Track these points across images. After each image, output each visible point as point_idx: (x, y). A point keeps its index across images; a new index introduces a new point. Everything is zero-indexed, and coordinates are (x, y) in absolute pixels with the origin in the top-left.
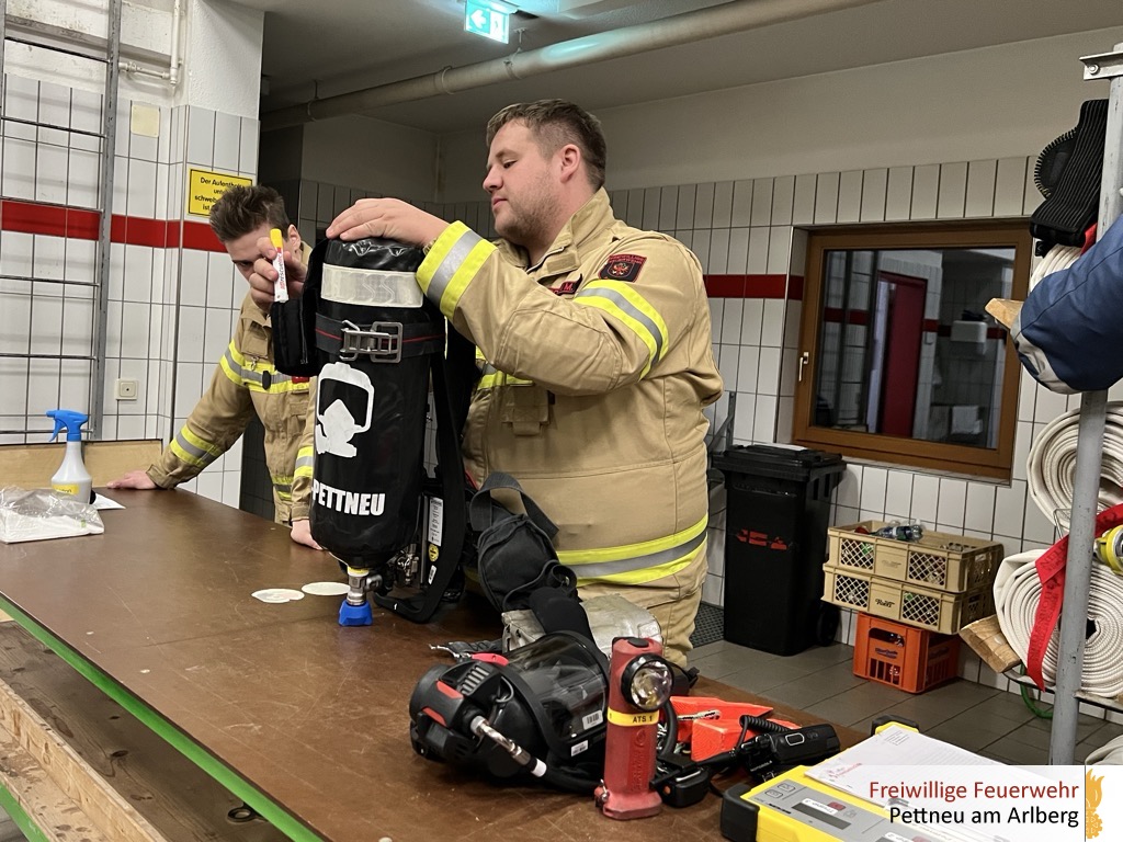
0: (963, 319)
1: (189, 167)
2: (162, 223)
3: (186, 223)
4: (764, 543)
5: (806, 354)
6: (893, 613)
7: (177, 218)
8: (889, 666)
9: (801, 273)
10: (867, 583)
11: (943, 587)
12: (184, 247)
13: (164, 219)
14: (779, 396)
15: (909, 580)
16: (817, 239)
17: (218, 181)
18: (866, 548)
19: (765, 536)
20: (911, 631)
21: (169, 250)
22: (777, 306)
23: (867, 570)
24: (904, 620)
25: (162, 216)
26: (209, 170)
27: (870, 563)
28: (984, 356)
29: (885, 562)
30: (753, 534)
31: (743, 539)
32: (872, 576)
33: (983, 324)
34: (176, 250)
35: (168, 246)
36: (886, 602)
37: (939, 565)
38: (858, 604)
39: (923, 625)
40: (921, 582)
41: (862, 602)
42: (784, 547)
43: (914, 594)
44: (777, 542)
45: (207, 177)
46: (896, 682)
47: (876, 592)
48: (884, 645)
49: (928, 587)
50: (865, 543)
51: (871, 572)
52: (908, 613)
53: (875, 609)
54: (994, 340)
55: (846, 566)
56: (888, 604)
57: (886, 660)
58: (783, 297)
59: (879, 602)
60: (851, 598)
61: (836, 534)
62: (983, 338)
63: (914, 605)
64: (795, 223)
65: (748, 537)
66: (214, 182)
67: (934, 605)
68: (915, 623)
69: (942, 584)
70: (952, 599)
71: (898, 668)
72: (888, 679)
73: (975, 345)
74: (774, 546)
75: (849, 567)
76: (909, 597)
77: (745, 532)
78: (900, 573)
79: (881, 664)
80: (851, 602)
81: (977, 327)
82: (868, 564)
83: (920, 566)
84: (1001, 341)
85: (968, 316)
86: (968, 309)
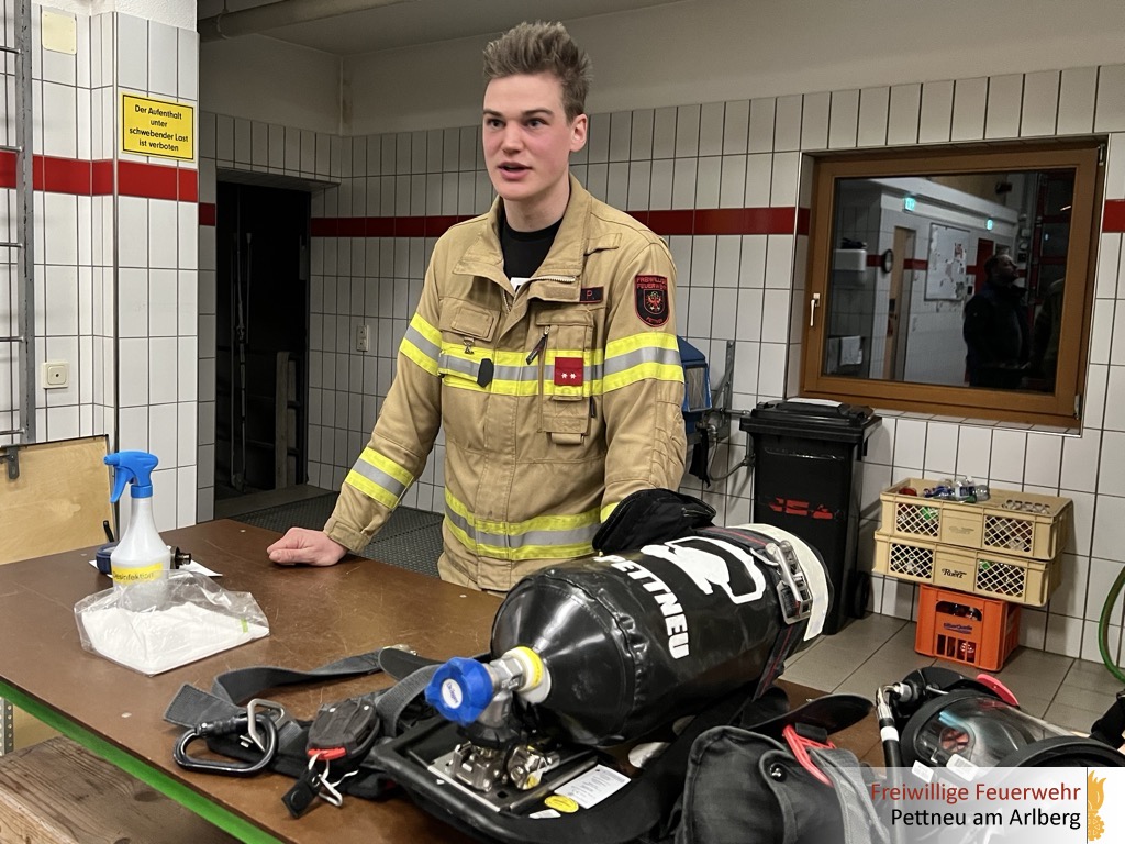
0: (843, 248)
1: (122, 91)
2: (86, 164)
3: (121, 163)
4: (805, 513)
5: (817, 296)
6: (967, 584)
7: (108, 156)
8: (961, 642)
9: (807, 205)
10: (931, 552)
11: (1029, 554)
12: (120, 193)
13: (89, 159)
14: (789, 344)
15: (986, 547)
16: (825, 166)
17: (154, 109)
18: (930, 512)
19: (806, 505)
20: (989, 604)
21: (97, 198)
22: (784, 245)
23: (931, 538)
24: (978, 591)
25: (85, 156)
26: (144, 95)
27: (932, 529)
28: (863, 285)
29: (953, 529)
30: (790, 503)
31: (779, 509)
32: (938, 544)
33: (863, 251)
34: (108, 199)
35: (94, 194)
36: (955, 571)
37: (1024, 531)
38: (919, 575)
39: (1004, 596)
40: (1001, 549)
41: (925, 572)
42: (830, 516)
43: (991, 563)
44: (820, 510)
45: (143, 104)
46: (971, 659)
47: (941, 562)
48: (954, 619)
49: (1009, 555)
50: (926, 508)
51: (936, 539)
52: (984, 584)
53: (941, 580)
54: (873, 268)
55: (903, 533)
56: (959, 574)
57: (958, 636)
58: (793, 233)
59: (947, 572)
60: (910, 568)
61: (891, 498)
62: (863, 266)
63: (990, 575)
64: (805, 148)
65: (784, 506)
66: (151, 111)
67: (1018, 575)
68: (993, 594)
69: (1028, 550)
70: (1042, 567)
71: (973, 645)
72: (960, 656)
73: (857, 272)
74: (817, 515)
75: (908, 534)
76: (985, 566)
77: (781, 501)
78: (976, 539)
79: (952, 640)
80: (910, 573)
81: (858, 255)
82: (931, 531)
83: (997, 532)
84: (879, 269)
85: (848, 245)
86: (847, 237)
